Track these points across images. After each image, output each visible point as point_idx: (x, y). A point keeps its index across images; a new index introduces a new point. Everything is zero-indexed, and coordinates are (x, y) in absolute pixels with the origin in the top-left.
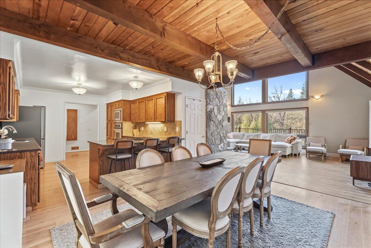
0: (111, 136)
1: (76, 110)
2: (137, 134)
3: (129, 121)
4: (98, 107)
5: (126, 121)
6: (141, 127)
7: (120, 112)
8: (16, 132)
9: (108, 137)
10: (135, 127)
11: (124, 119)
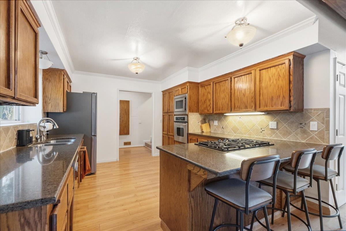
0: (169, 132)
1: (129, 101)
2: (206, 130)
3: (197, 112)
4: (153, 95)
5: (193, 112)
6: (213, 120)
7: (184, 100)
8: (57, 127)
9: (165, 133)
10: (204, 121)
11: (191, 111)
